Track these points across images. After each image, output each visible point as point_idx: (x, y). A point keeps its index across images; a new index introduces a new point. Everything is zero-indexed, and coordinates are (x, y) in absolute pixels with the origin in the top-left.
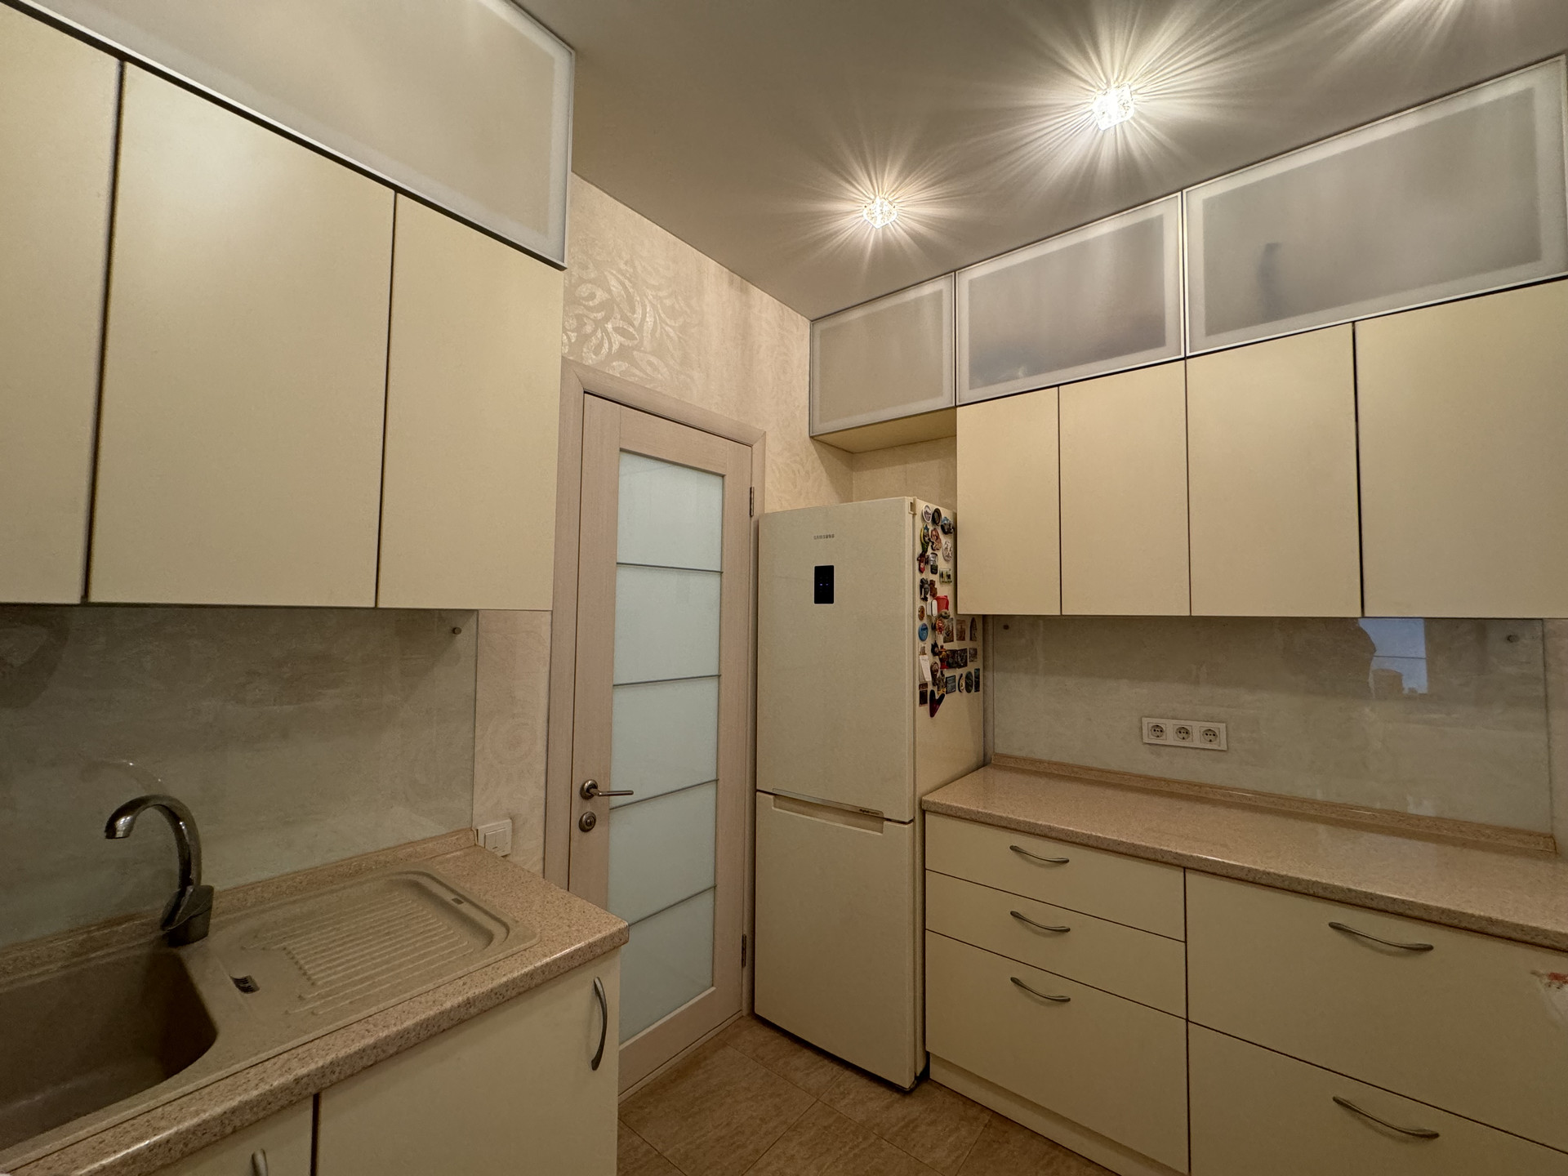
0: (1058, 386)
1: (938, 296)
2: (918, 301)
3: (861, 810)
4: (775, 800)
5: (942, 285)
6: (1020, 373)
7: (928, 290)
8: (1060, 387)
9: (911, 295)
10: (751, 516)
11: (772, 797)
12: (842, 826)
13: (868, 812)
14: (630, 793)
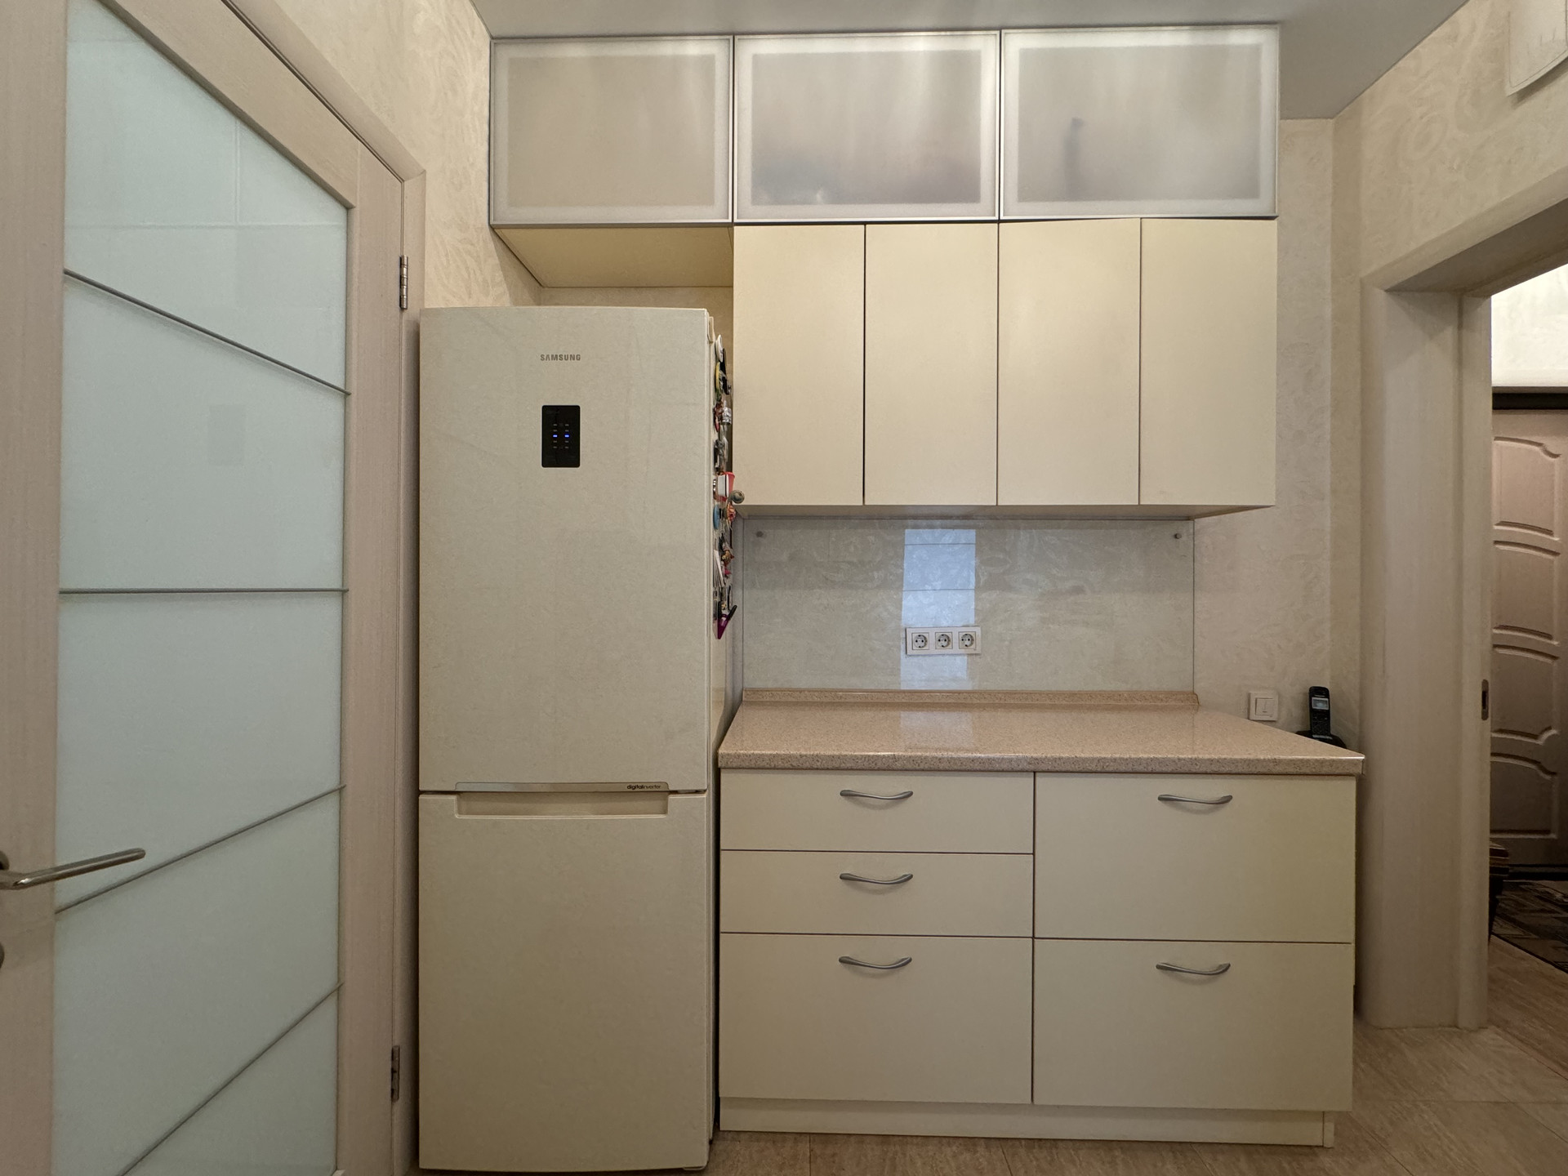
0: (865, 223)
1: (707, 62)
2: (678, 62)
3: (630, 787)
4: (458, 800)
5: (714, 49)
6: (819, 197)
7: (693, 49)
8: (867, 226)
9: (667, 49)
10: (402, 309)
11: (454, 798)
12: (593, 817)
13: (642, 787)
14: (139, 855)
